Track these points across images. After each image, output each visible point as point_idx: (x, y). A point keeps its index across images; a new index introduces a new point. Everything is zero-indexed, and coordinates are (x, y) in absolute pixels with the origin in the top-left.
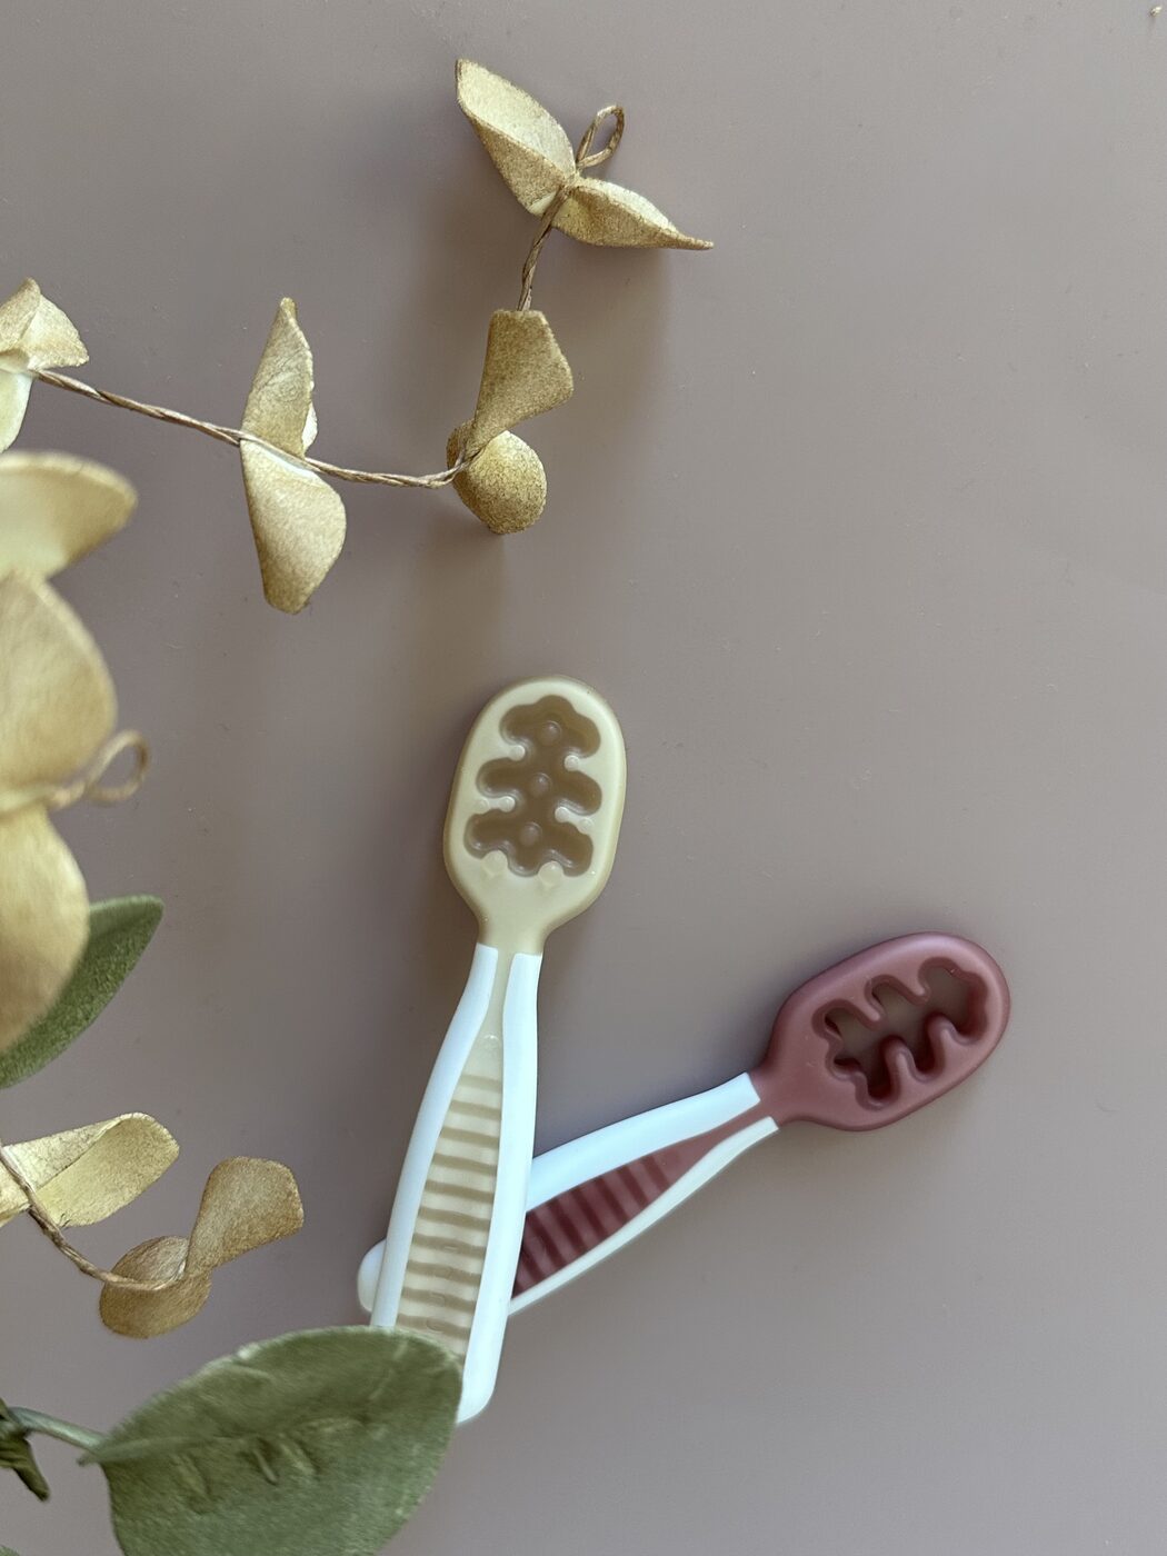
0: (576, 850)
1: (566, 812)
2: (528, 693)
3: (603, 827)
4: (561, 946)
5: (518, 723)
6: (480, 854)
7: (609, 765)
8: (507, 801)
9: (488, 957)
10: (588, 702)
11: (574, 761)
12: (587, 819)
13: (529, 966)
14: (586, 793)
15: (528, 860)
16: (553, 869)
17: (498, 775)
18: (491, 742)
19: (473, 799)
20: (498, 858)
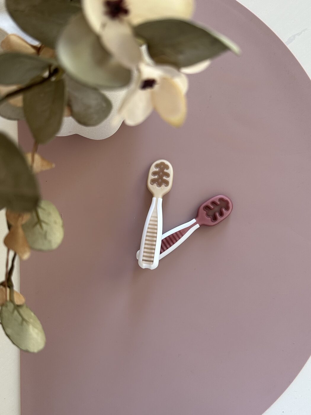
0: (167, 183)
1: (164, 178)
2: (158, 162)
3: (170, 180)
4: (165, 198)
5: (157, 166)
6: (152, 185)
7: (171, 171)
8: (156, 177)
9: (154, 199)
10: (167, 163)
11: (165, 171)
12: (168, 178)
13: (160, 200)
14: (168, 175)
15: (160, 185)
16: (163, 186)
17: (154, 173)
18: (153, 169)
19: (151, 177)
20: (155, 185)
